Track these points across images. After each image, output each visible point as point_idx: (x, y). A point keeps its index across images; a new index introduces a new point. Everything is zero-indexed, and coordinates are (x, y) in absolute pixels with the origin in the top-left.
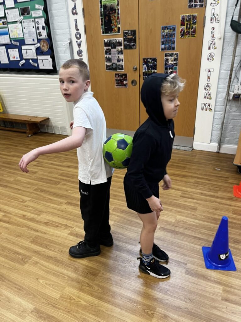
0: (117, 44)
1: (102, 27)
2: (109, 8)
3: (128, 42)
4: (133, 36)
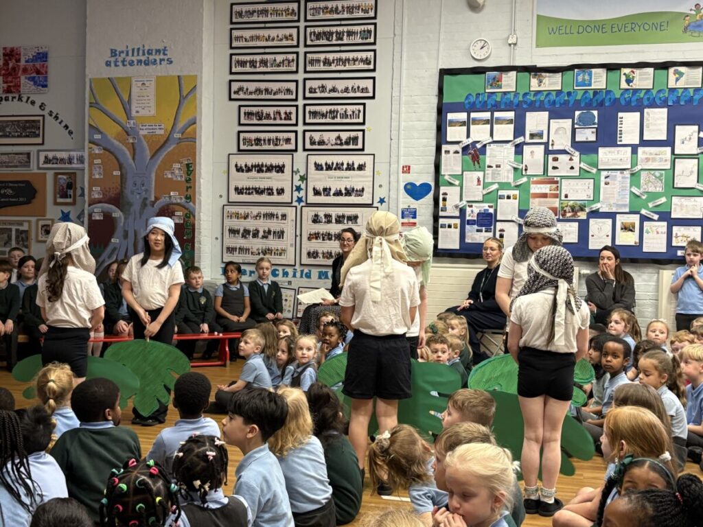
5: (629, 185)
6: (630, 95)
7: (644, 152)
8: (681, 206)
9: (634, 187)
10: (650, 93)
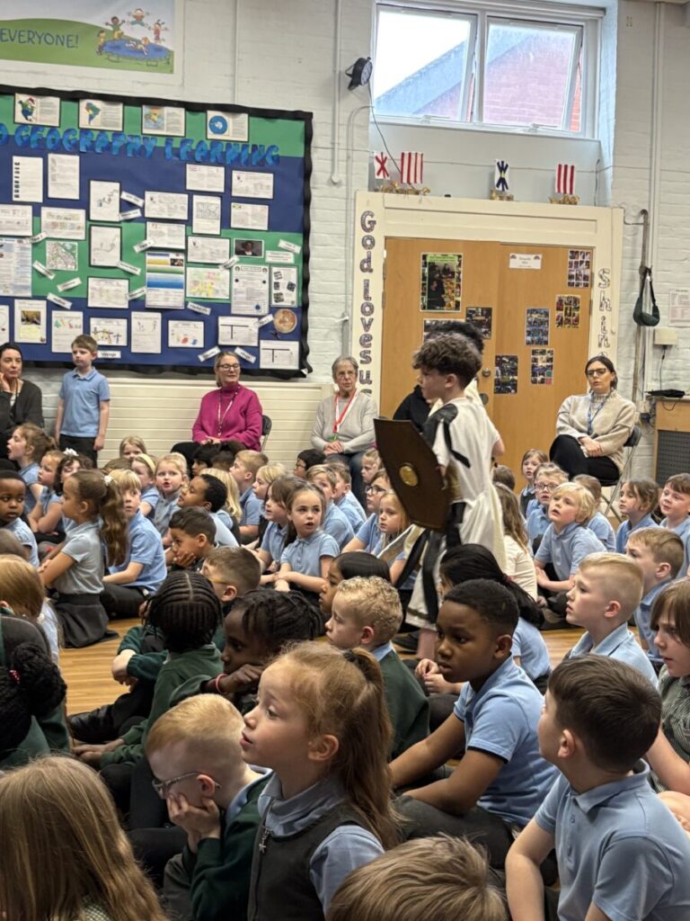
1: (423, 299)
2: (441, 269)
4: (487, 318)
5: (30, 259)
6: (29, 133)
7: (50, 215)
8: (101, 290)
9: (36, 262)
10: (56, 133)
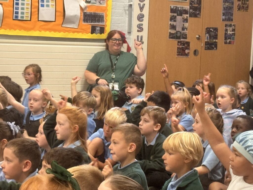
0: (183, 12)
3: (193, 11)
4: (199, 5)
